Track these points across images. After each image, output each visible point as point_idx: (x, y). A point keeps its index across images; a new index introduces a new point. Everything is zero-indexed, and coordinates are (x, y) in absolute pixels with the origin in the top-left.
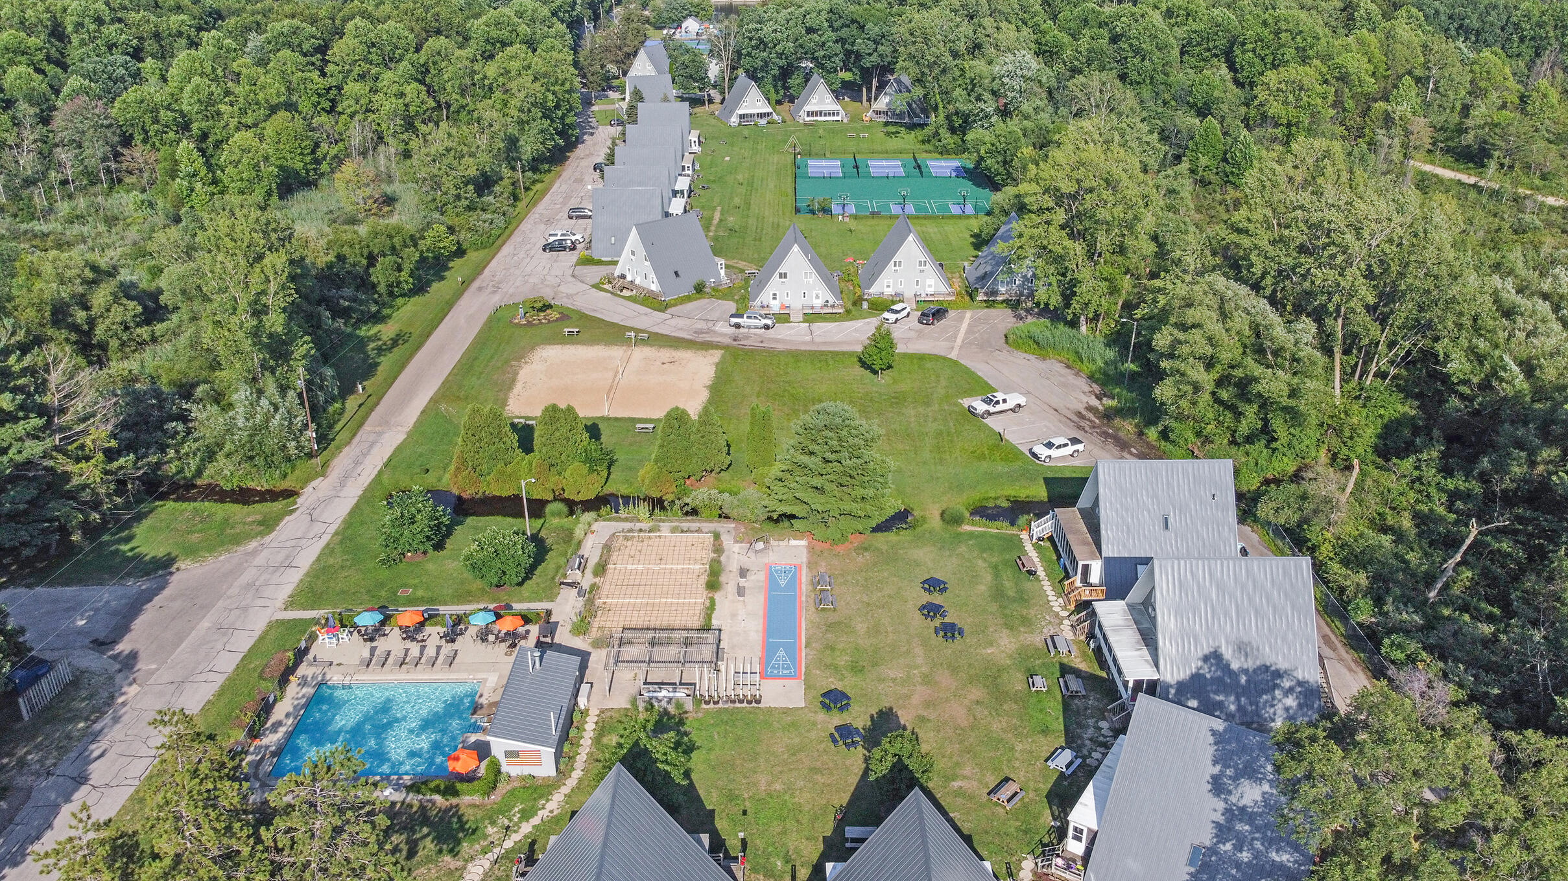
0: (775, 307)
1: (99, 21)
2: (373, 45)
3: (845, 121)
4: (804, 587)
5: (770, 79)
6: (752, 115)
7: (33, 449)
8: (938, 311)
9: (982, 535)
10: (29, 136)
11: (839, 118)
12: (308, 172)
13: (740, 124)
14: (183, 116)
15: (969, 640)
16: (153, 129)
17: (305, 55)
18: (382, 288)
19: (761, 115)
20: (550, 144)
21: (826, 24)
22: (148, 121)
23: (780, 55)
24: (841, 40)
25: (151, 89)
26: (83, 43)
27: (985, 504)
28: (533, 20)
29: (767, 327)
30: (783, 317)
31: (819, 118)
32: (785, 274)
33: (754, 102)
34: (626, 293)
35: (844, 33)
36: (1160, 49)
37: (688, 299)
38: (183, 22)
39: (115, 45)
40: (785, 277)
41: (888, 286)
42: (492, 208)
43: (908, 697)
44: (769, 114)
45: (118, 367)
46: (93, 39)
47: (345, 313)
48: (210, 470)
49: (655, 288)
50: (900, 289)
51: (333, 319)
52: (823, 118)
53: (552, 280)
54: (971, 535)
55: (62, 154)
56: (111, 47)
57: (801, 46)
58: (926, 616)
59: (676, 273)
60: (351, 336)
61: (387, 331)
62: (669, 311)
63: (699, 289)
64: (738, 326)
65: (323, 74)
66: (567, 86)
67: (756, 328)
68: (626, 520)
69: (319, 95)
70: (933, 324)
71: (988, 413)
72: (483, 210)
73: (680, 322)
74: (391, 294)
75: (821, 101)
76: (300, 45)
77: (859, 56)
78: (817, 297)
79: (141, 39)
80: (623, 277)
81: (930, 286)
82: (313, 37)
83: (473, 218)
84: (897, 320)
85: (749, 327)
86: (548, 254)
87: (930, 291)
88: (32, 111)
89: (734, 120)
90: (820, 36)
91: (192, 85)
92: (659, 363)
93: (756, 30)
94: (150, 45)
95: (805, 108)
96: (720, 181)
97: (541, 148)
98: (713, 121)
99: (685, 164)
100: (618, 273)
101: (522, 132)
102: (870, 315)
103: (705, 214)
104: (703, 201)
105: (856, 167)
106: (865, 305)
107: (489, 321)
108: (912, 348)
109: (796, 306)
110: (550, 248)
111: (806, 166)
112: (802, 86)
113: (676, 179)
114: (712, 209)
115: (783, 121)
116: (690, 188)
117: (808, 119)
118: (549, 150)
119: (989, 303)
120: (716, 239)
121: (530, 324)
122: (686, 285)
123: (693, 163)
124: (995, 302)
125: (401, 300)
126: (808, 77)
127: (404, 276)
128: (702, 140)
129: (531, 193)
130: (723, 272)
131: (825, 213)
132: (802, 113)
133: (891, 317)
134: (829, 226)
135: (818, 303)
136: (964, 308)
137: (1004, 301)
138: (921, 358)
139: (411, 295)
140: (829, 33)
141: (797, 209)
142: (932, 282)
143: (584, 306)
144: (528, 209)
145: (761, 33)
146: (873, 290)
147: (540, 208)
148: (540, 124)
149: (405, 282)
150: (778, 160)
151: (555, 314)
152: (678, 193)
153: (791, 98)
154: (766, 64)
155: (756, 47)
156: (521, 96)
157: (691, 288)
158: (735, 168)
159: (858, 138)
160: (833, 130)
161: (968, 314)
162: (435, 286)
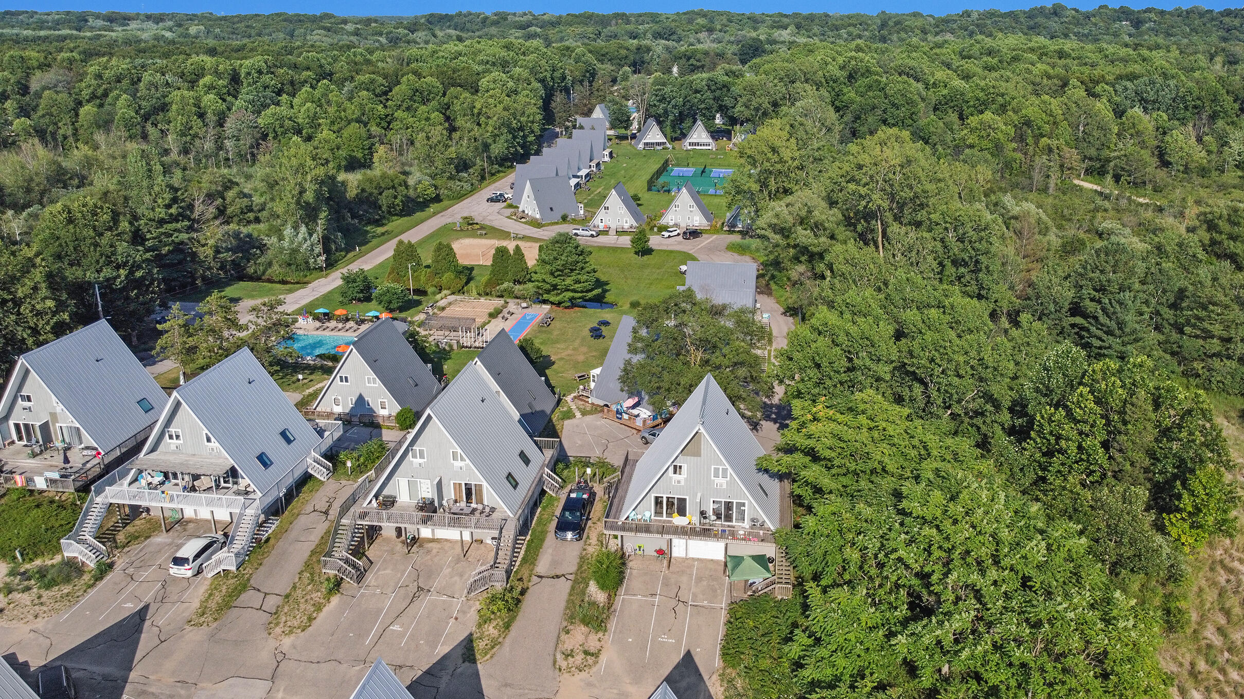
0: (602, 226)
1: (260, 72)
2: (417, 90)
3: (714, 149)
4: (538, 320)
5: (668, 123)
6: (653, 144)
7: (184, 236)
10: (212, 132)
11: (710, 148)
12: (365, 160)
13: (644, 149)
14: (299, 125)
15: (606, 340)
16: (279, 131)
17: (377, 96)
18: (384, 208)
19: (659, 144)
20: (512, 150)
21: (706, 88)
22: (278, 126)
23: (675, 106)
24: (716, 99)
25: (283, 110)
26: (249, 85)
28: (518, 80)
29: (592, 236)
30: (605, 232)
31: (697, 147)
32: (608, 208)
33: (655, 135)
34: (523, 220)
35: (718, 93)
36: (908, 104)
37: (557, 223)
38: (309, 76)
39: (268, 87)
41: (672, 220)
42: (465, 180)
44: (664, 143)
45: (233, 227)
46: (255, 83)
47: (360, 217)
48: (270, 271)
49: (538, 216)
50: (678, 221)
51: (352, 218)
52: (699, 147)
53: (485, 214)
55: (228, 144)
56: (266, 87)
57: (688, 101)
58: (592, 332)
59: (551, 209)
60: (361, 229)
61: (380, 230)
62: (542, 228)
63: (565, 218)
64: (575, 234)
65: (385, 107)
66: (530, 118)
67: (587, 236)
68: (466, 297)
69: (381, 119)
70: (689, 239)
72: (459, 180)
73: (546, 233)
74: (389, 212)
75: (701, 137)
76: (374, 90)
78: (626, 222)
79: (283, 84)
80: (524, 212)
81: (696, 221)
82: (383, 85)
83: (451, 184)
84: (669, 237)
85: (583, 236)
86: (489, 204)
87: (696, 223)
88: (214, 118)
89: (641, 146)
90: (702, 95)
91: (305, 108)
93: (660, 90)
94: (288, 88)
95: (689, 141)
96: (613, 175)
97: (506, 152)
98: (629, 147)
99: (592, 164)
100: (520, 210)
101: (495, 142)
102: (657, 234)
103: (593, 189)
104: (596, 184)
105: (703, 172)
106: (656, 229)
107: (440, 228)
108: (670, 248)
109: (613, 227)
110: (491, 200)
111: (672, 170)
112: (690, 128)
113: (579, 169)
114: (598, 187)
115: (673, 148)
116: (587, 175)
117: (689, 148)
118: (512, 154)
119: (730, 232)
120: (591, 200)
121: (462, 230)
122: (557, 216)
123: (598, 165)
124: (734, 231)
125: (396, 218)
126: (695, 122)
127: (397, 201)
128: (614, 155)
129: (495, 177)
130: (582, 212)
131: (665, 191)
132: (686, 144)
133: (666, 234)
134: (664, 197)
135: (626, 226)
136: (714, 233)
137: (739, 232)
138: (671, 252)
139: (402, 216)
140: (709, 93)
141: (649, 189)
142: (698, 218)
143: (496, 224)
144: (489, 184)
145: (663, 92)
146: (663, 221)
147: (497, 184)
148: (506, 136)
149: (398, 205)
150: (656, 167)
151: (478, 227)
152: (578, 177)
153: (684, 136)
154: (666, 111)
155: (660, 101)
156: (495, 118)
157: (559, 218)
158: (626, 170)
159: (716, 158)
160: (702, 153)
161: (715, 236)
162: (418, 214)
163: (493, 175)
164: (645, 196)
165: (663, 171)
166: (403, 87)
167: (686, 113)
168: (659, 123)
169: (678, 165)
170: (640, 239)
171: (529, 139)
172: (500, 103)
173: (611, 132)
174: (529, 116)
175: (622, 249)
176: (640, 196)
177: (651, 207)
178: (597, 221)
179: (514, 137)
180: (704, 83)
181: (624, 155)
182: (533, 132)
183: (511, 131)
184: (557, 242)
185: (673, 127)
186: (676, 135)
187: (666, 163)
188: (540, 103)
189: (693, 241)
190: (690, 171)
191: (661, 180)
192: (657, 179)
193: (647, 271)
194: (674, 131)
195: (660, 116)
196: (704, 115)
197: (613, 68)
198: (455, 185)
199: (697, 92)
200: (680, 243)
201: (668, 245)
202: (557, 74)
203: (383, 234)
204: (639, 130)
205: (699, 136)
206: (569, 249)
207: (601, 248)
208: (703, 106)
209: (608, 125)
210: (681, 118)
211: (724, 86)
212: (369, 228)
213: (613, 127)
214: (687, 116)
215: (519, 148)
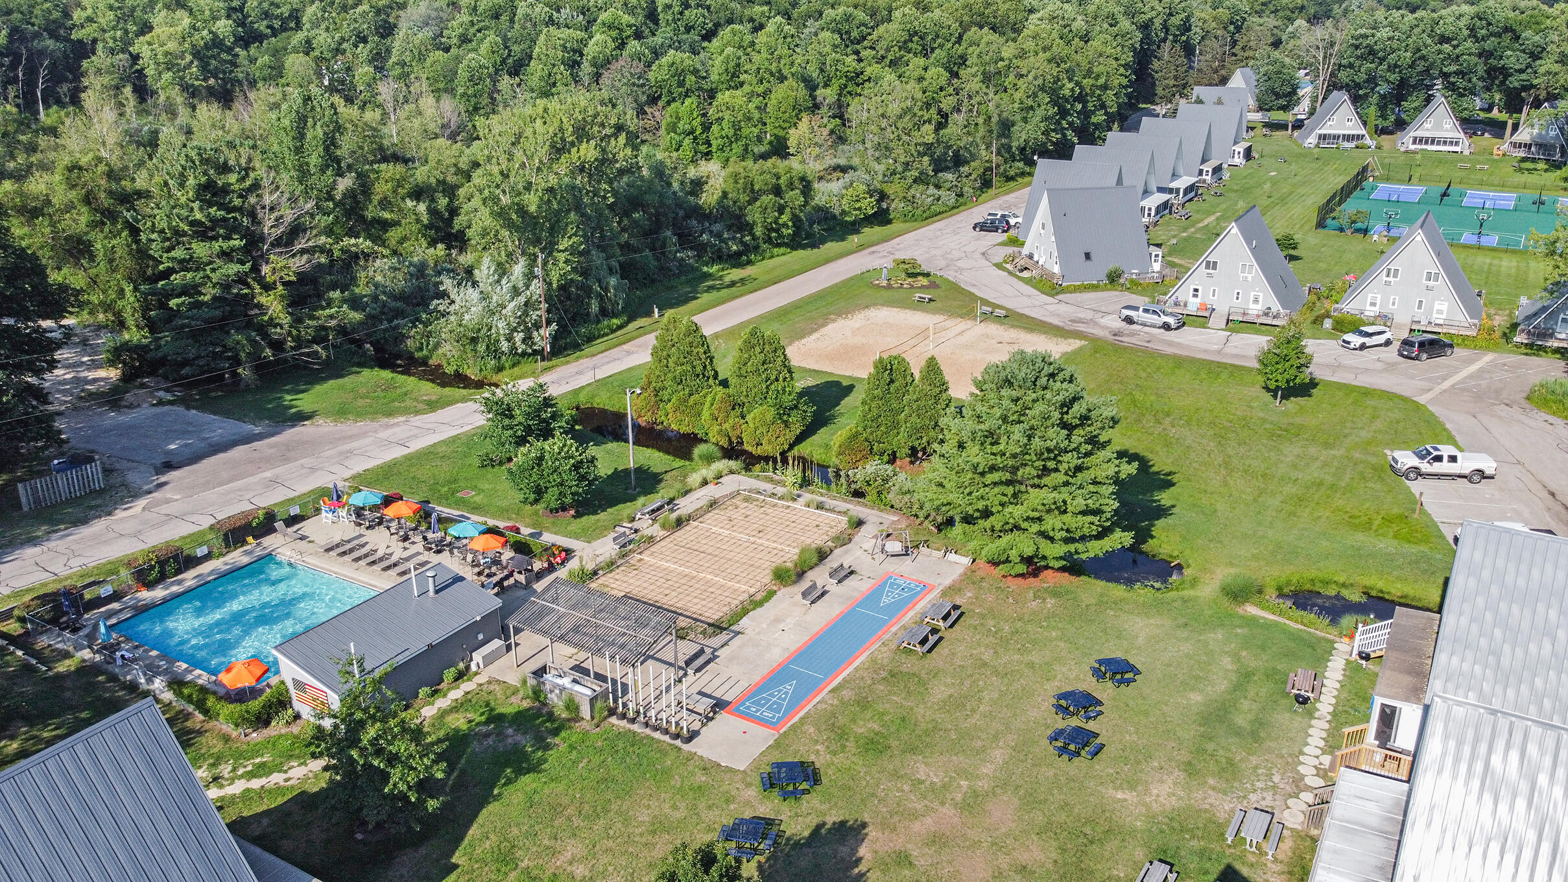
0: (1193, 305)
2: (916, 33)
3: (1467, 152)
4: (911, 614)
5: (1374, 99)
6: (1337, 137)
8: (1432, 343)
9: (1268, 626)
11: (1458, 149)
13: (1317, 146)
15: (1101, 765)
16: (677, 92)
18: (759, 231)
19: (1348, 138)
20: (1055, 137)
21: (1466, 32)
22: (675, 85)
23: (1392, 68)
24: (1485, 55)
27: (1318, 588)
29: (1166, 327)
30: (1201, 320)
31: (1429, 147)
32: (1215, 263)
33: (1343, 121)
34: (1026, 274)
35: (1489, 44)
37: (1094, 288)
39: (693, 27)
40: (1214, 268)
41: (1373, 304)
42: (948, 185)
43: (915, 816)
44: (1360, 137)
47: (700, 247)
49: (1056, 269)
50: (1390, 309)
52: (1434, 148)
53: (953, 255)
54: (1253, 622)
57: (1423, 58)
58: (1059, 708)
59: (1088, 256)
60: (694, 269)
61: (735, 274)
62: (1060, 297)
63: (1114, 278)
64: (1129, 320)
66: (1101, 81)
67: (1153, 326)
68: (771, 480)
70: (1416, 358)
71: (1419, 473)
72: (936, 186)
73: (1063, 309)
74: (766, 239)
75: (1440, 128)
77: (1505, 72)
78: (1256, 301)
80: (1031, 257)
81: (1440, 312)
82: (865, 25)
83: (917, 190)
84: (1363, 347)
85: (1144, 325)
86: (974, 234)
87: (1438, 318)
89: (1312, 140)
90: (1455, 47)
92: (994, 342)
93: (1366, 36)
95: (1412, 134)
96: (1245, 191)
97: (1044, 138)
98: (1287, 142)
99: (1205, 168)
100: (1025, 251)
101: (1025, 120)
102: (1329, 336)
103: (1195, 217)
104: (1205, 206)
105: (1445, 194)
106: (1328, 324)
107: (852, 278)
108: (1363, 381)
109: (1222, 309)
110: (982, 227)
111: (1373, 189)
112: (1418, 110)
113: (1175, 176)
114: (1209, 213)
115: (1378, 147)
116: (1191, 188)
117: (1412, 147)
118: (1053, 144)
119: (1533, 349)
120: (1186, 240)
121: (889, 287)
122: (1097, 271)
123: (1217, 170)
124: (1541, 348)
125: (782, 250)
126: (1428, 100)
127: (784, 218)
128: (1254, 154)
129: (1012, 184)
130: (1157, 267)
131: (1358, 231)
132: (1406, 141)
133: (1356, 340)
134: (1354, 244)
135: (1255, 310)
136: (1488, 349)
137: (1557, 351)
138: (1366, 392)
139: (794, 248)
140: (1469, 44)
141: (1321, 224)
142: (1444, 307)
143: (966, 280)
144: (996, 196)
145: (1371, 41)
146: (1351, 306)
147: (1011, 198)
148: (1046, 109)
149: (785, 225)
150: (1341, 180)
151: (924, 281)
152: (1171, 191)
153: (1401, 125)
154: (1372, 81)
155: (1361, 57)
156: (1030, 77)
157: (1102, 275)
158: (1274, 182)
159: (1472, 169)
160: (1439, 159)
161: (1489, 357)
162: (829, 245)
163: (1010, 179)
164: (1309, 239)
165: (1355, 188)
166: (893, 27)
167: (1413, 81)
168: (1356, 100)
169: (1388, 179)
170: (1286, 359)
171: (1094, 120)
172: (1045, 49)
173: (1258, 116)
174: (1097, 77)
175: (1236, 371)
176: (1297, 237)
177: (1322, 266)
178: (1184, 293)
179: (1063, 113)
180: (1462, 23)
181: (1275, 156)
182: (1103, 106)
183: (1057, 100)
184: (1008, 383)
185: (1382, 108)
186: (1386, 124)
187: (1362, 174)
188: (1129, 57)
189: (1427, 365)
190: (1414, 191)
191: (1351, 206)
192: (1340, 203)
193: (1292, 451)
194: (1384, 117)
195: (1358, 86)
196: (1451, 87)
197: (1277, 24)
198: (925, 195)
199: (1444, 39)
200: (1390, 367)
201: (1357, 371)
202: (1176, 20)
203: (733, 284)
204: (1312, 113)
205: (1438, 126)
206: (1040, 408)
207: (1180, 362)
208: (1453, 68)
209: (1252, 103)
210: (1400, 92)
211: (1507, 29)
212: (714, 269)
213: (1262, 107)
214: (1414, 87)
215: (1069, 133)
